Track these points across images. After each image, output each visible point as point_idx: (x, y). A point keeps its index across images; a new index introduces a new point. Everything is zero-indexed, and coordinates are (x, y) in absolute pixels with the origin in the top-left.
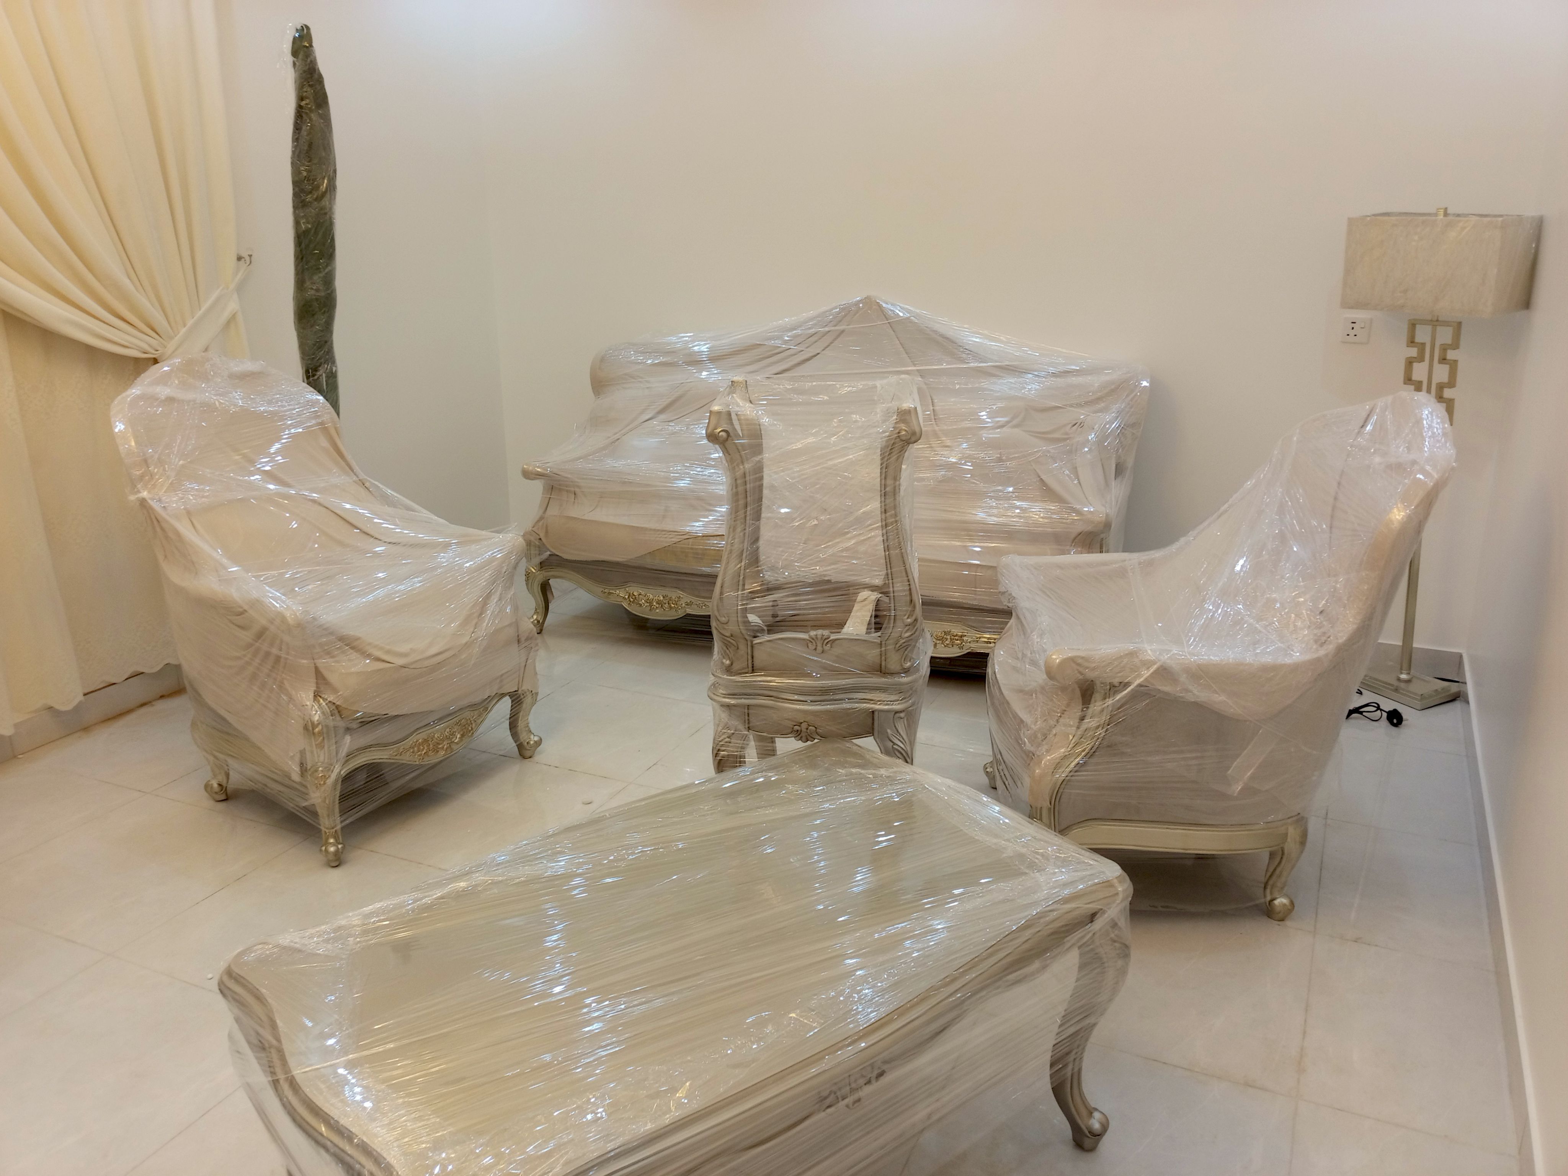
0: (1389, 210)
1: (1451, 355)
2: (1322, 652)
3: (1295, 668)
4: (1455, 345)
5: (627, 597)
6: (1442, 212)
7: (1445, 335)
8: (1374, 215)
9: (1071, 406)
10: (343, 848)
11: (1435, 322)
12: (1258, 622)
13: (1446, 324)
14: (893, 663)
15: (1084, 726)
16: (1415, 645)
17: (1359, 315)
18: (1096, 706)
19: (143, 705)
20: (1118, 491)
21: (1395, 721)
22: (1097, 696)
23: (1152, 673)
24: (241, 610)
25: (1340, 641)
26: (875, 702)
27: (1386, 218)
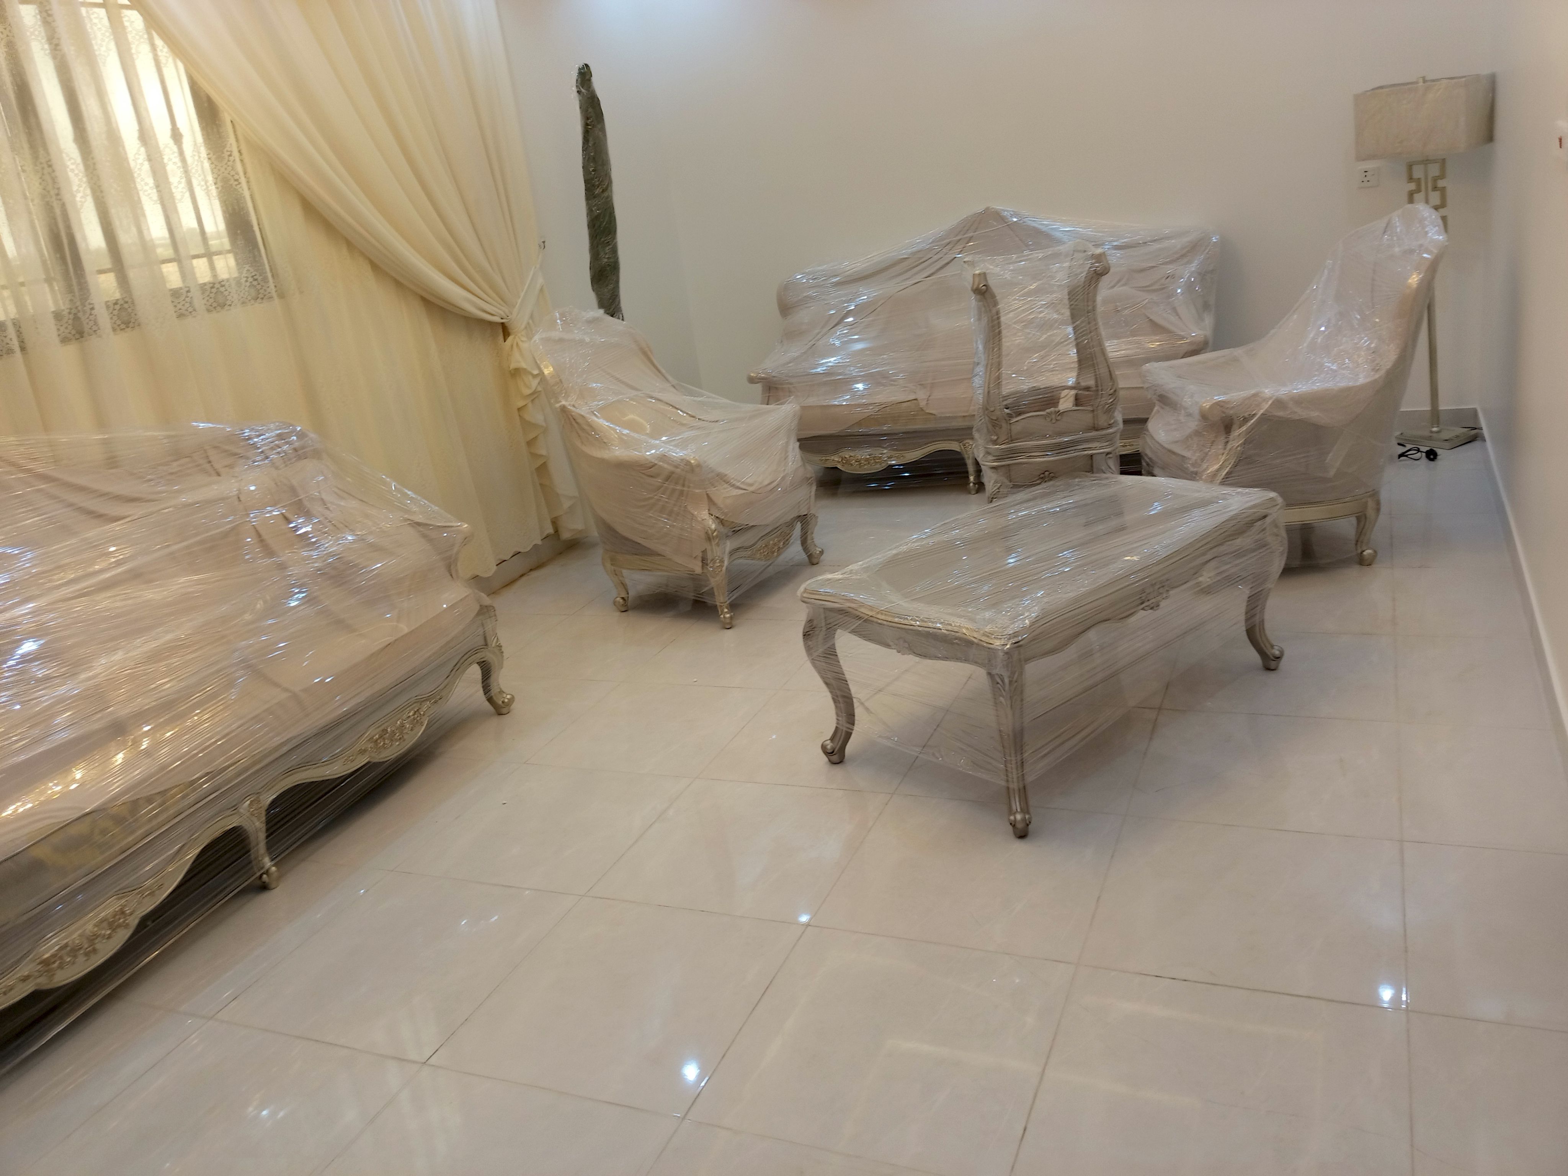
0: (1382, 85)
1: (1441, 183)
2: (1377, 376)
3: (1362, 388)
4: (1442, 176)
5: (840, 460)
6: (1421, 80)
7: (1434, 170)
8: (1373, 89)
9: (1162, 264)
10: (734, 614)
11: (1426, 162)
12: (1333, 364)
13: (1435, 161)
14: (1102, 420)
15: (1229, 446)
16: (1441, 408)
17: (1370, 165)
18: (1235, 433)
19: (522, 576)
20: (1209, 321)
21: (1432, 457)
22: (1235, 427)
23: (1271, 405)
24: (652, 464)
25: (1388, 367)
26: (1095, 448)
27: (1381, 91)
